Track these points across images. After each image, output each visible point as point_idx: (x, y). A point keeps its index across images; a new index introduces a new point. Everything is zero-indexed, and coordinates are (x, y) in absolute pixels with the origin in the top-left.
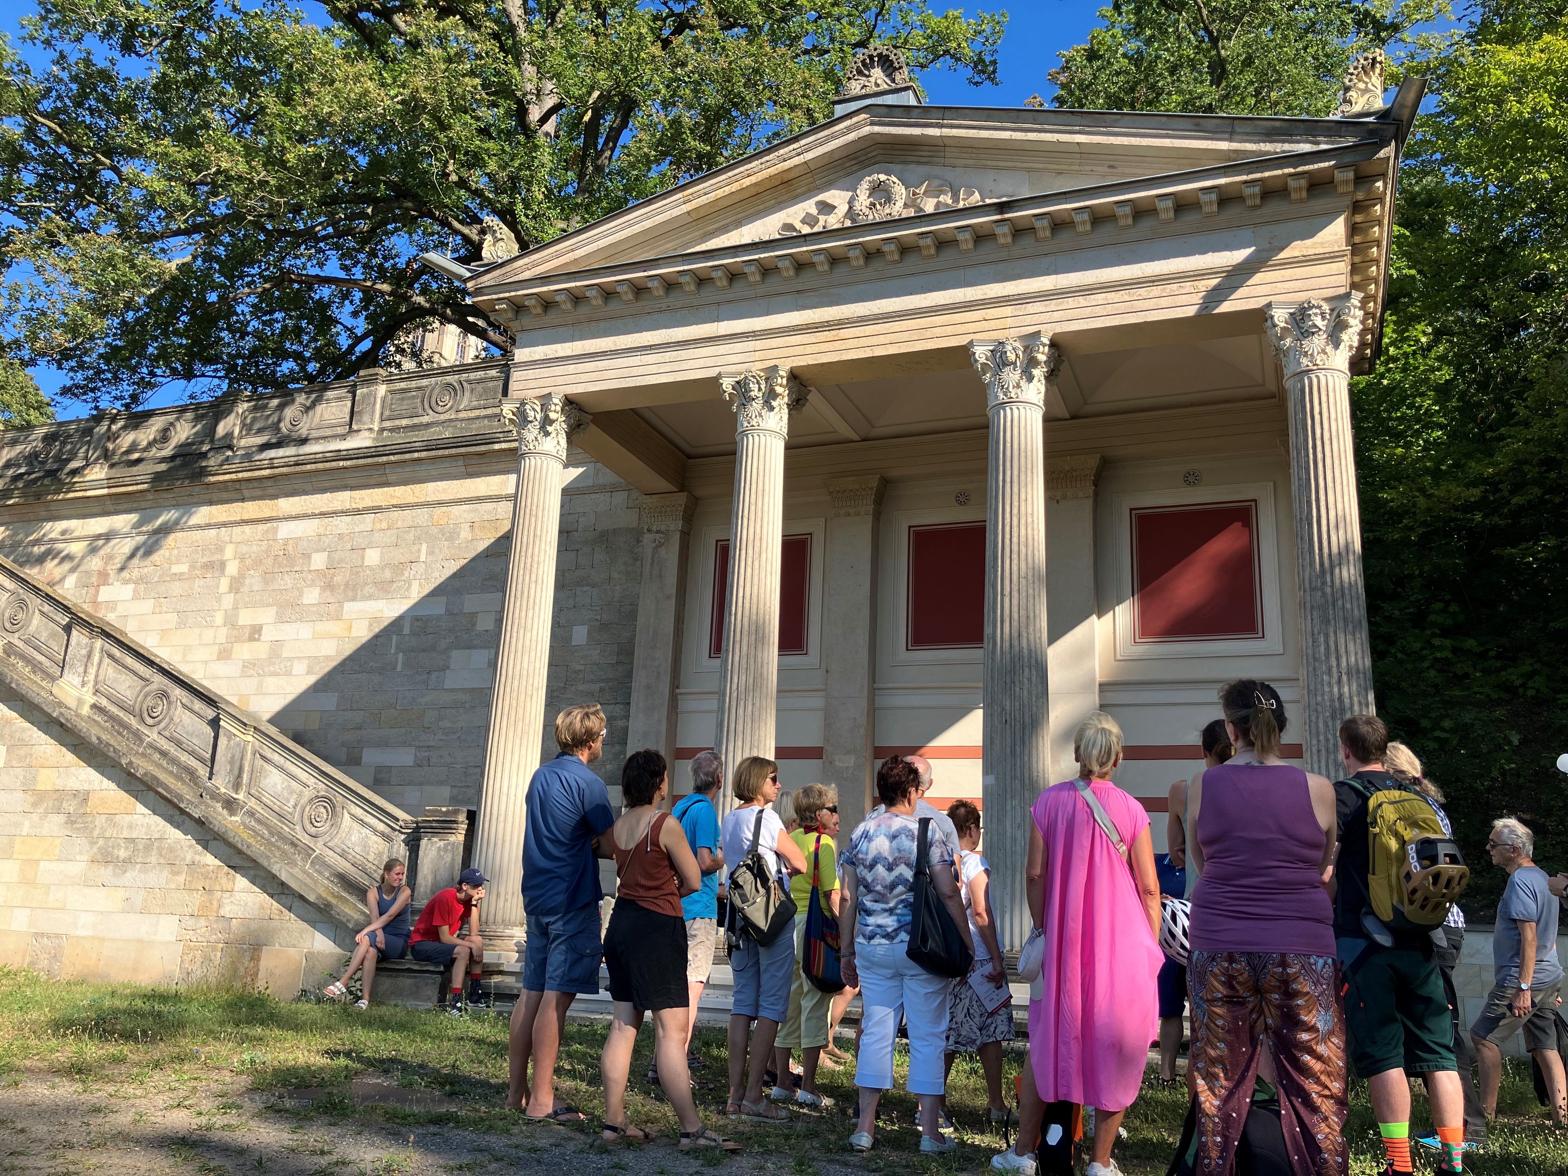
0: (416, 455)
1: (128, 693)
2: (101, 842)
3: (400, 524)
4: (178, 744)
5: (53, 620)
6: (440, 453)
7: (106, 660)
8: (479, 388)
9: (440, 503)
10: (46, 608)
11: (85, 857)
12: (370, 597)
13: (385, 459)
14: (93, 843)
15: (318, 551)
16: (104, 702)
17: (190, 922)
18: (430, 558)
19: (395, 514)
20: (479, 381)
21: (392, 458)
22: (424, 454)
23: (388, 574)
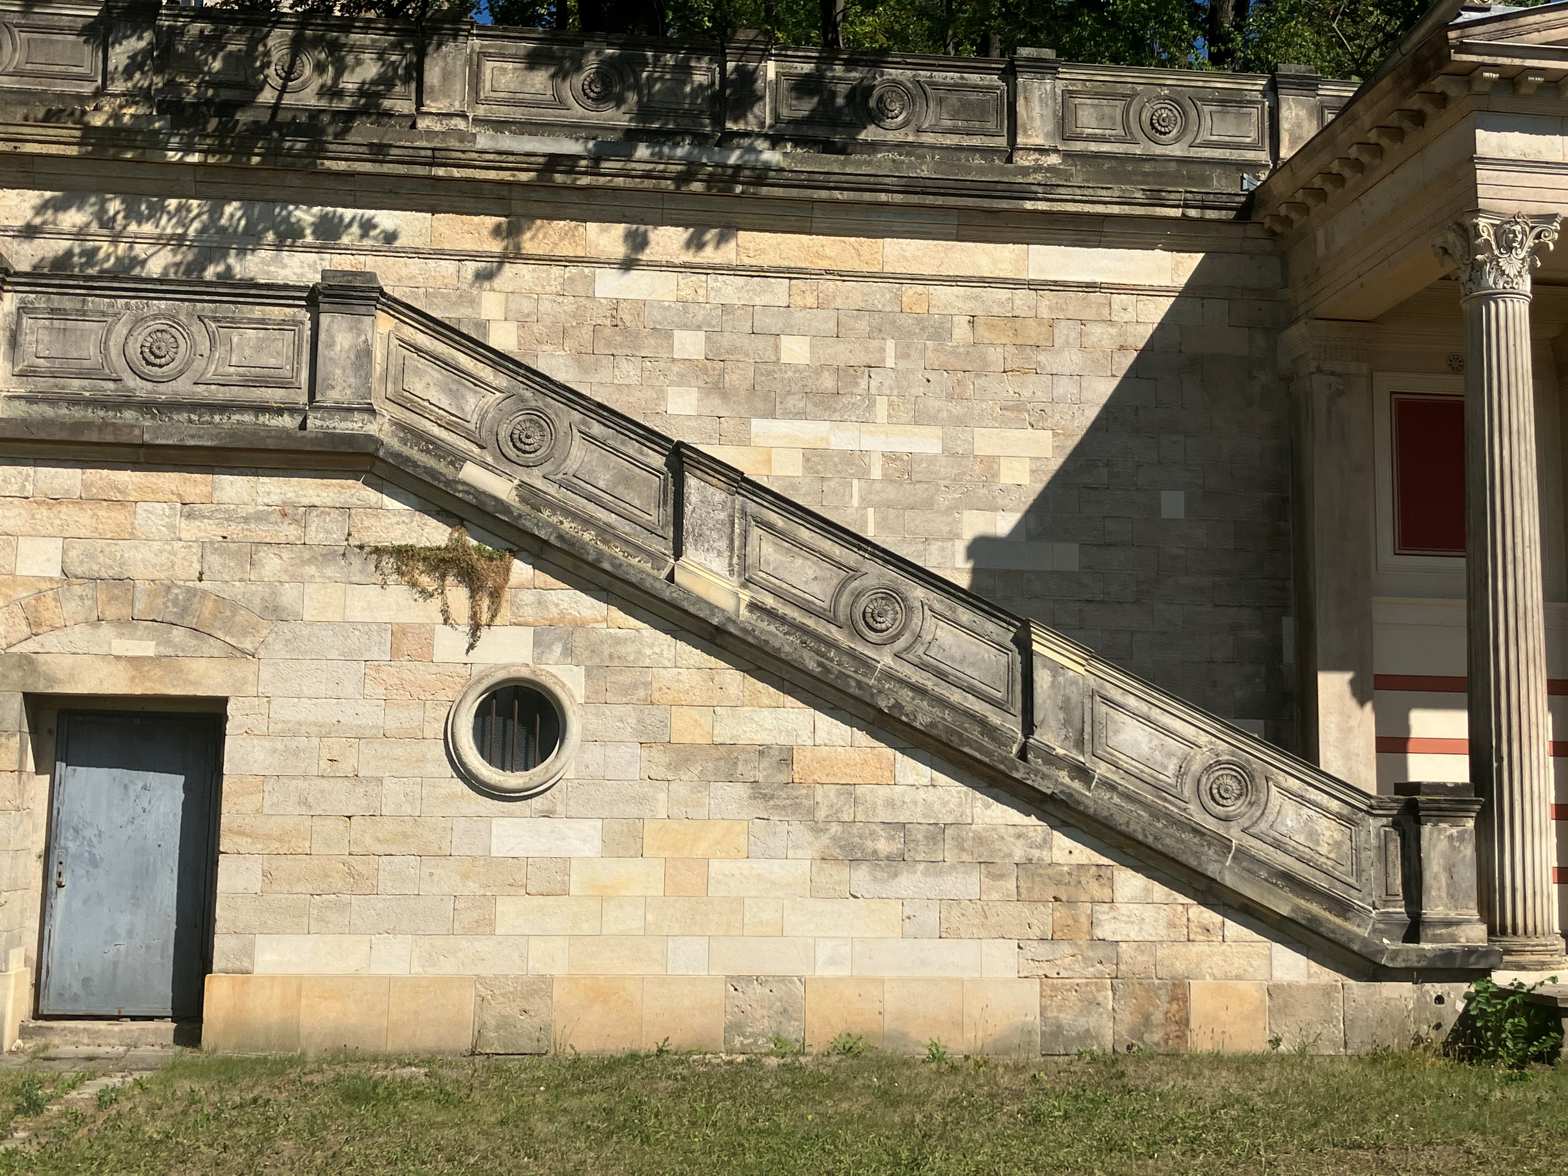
0: (883, 197)
1: (816, 588)
2: (835, 828)
3: (838, 303)
4: (941, 675)
5: (616, 452)
6: (929, 200)
7: (756, 532)
8: (953, 99)
9: (914, 279)
10: (597, 429)
11: (810, 853)
12: (801, 415)
13: (824, 194)
14: (817, 830)
15: (685, 327)
16: (770, 601)
17: (1043, 950)
18: (903, 365)
19: (829, 286)
20: (954, 88)
21: (837, 195)
22: (898, 198)
23: (828, 382)
